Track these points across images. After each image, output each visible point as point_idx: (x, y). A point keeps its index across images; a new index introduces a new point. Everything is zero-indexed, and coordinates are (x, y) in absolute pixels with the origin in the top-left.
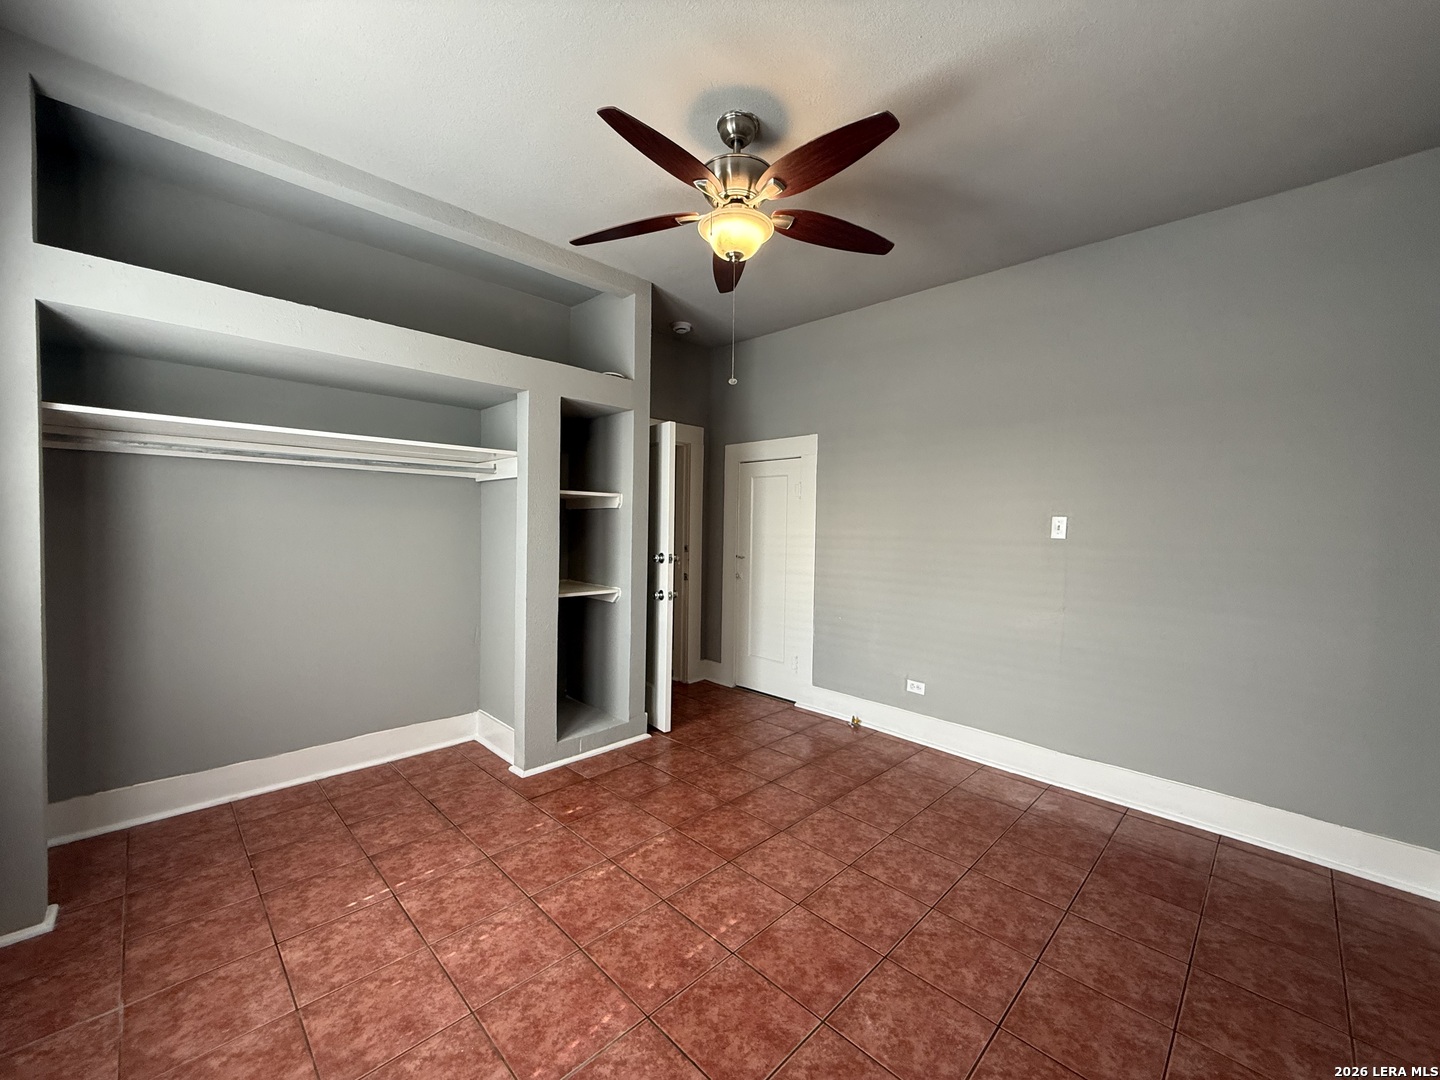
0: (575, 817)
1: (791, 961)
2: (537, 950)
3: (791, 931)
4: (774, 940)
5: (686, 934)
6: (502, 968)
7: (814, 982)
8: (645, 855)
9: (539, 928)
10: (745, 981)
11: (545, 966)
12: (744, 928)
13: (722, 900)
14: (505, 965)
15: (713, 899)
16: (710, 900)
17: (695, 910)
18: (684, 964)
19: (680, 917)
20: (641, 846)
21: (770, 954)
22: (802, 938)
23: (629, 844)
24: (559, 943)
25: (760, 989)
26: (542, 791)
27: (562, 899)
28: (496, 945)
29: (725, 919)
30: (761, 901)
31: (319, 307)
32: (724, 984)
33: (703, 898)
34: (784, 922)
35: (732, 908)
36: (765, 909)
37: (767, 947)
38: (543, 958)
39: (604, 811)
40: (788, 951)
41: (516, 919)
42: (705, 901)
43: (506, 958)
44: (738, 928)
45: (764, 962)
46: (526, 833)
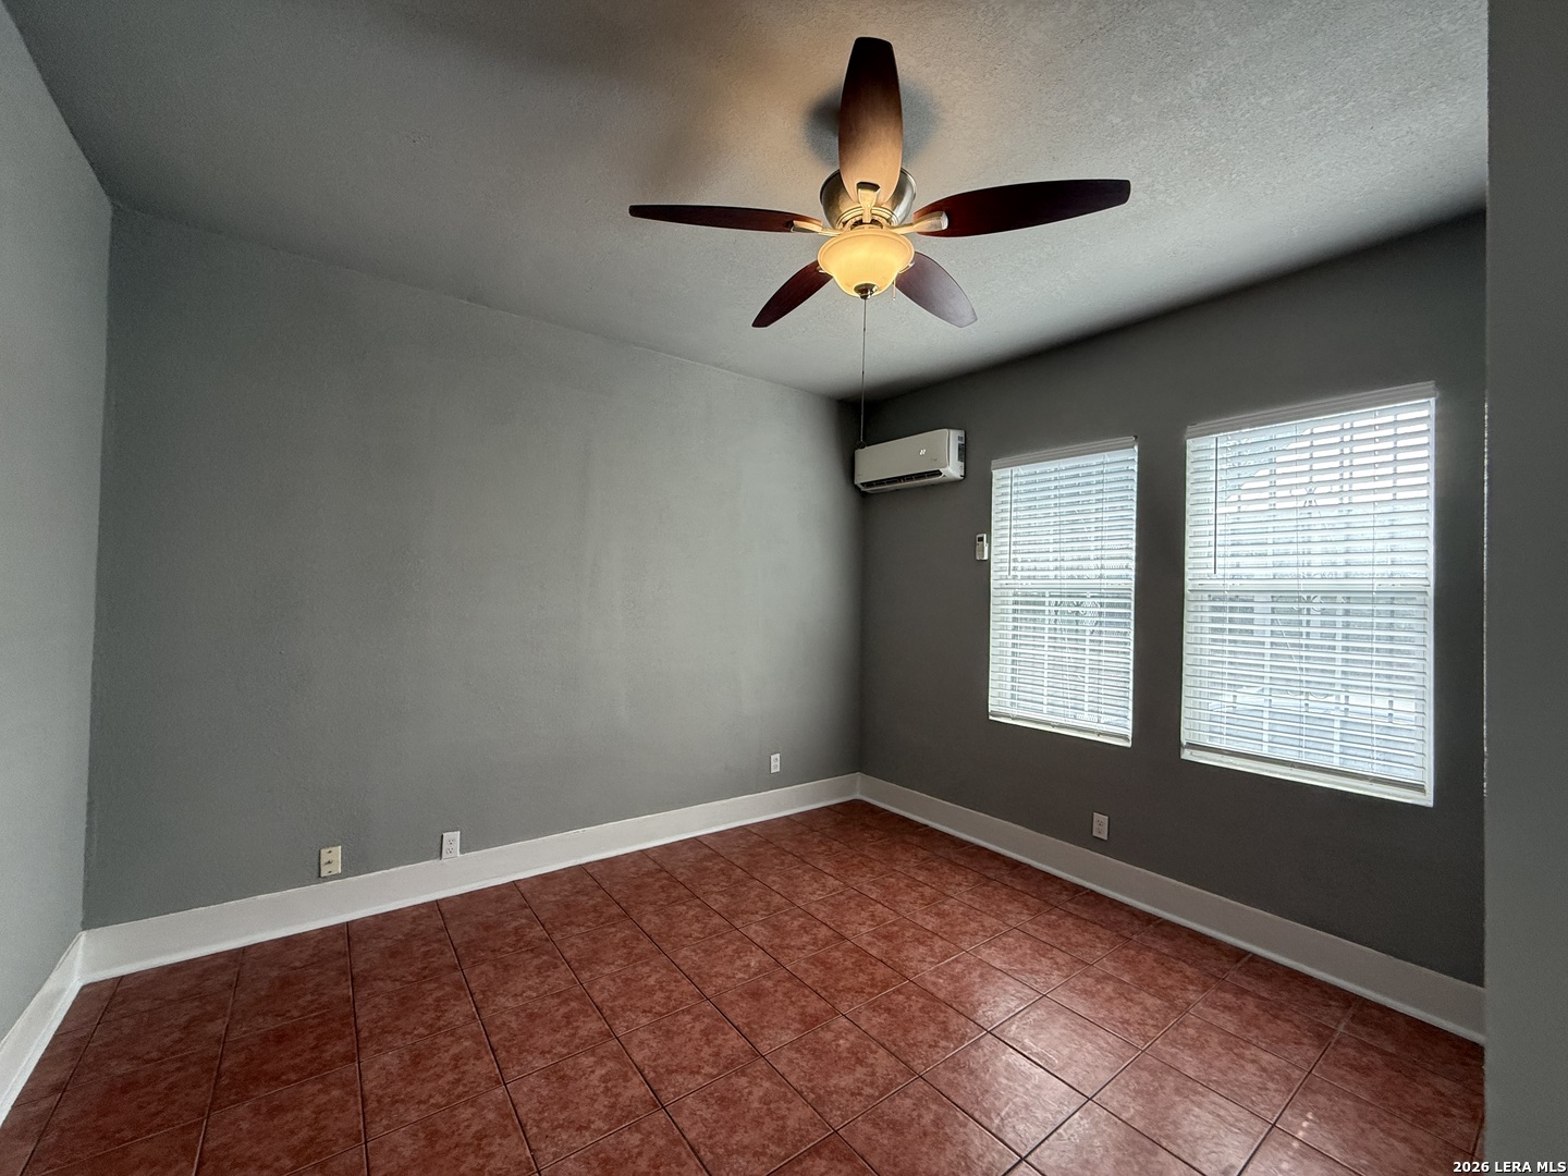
1: (793, 1003)
3: (782, 1028)
4: (802, 1021)
5: (889, 1035)
7: (779, 988)
10: (836, 994)
12: (829, 1036)
13: (852, 1070)
15: (860, 1072)
16: (864, 1070)
17: (882, 1062)
18: (888, 1010)
19: (897, 1054)
21: (810, 1010)
22: (775, 1021)
25: (825, 989)
29: (848, 1045)
30: (804, 1064)
32: (853, 993)
33: (873, 1074)
34: (787, 1037)
35: (840, 1058)
36: (802, 1054)
37: (811, 1016)
40: (792, 1011)
42: (870, 1069)
44: (836, 1036)
45: (815, 1006)
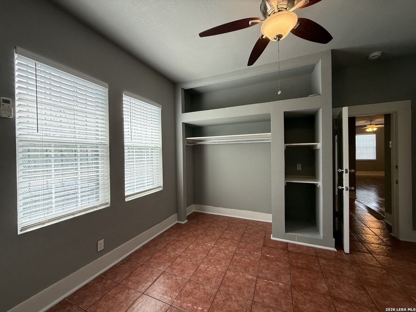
0: (267, 258)
2: (213, 280)
6: (203, 277)
8: (268, 284)
9: (220, 276)
11: (209, 284)
14: (205, 277)
20: (272, 280)
23: (269, 277)
24: (217, 283)
26: (270, 245)
27: (233, 274)
28: (209, 271)
31: (217, 109)
38: (211, 282)
39: (276, 262)
41: (219, 270)
43: (207, 275)
46: (250, 253)
